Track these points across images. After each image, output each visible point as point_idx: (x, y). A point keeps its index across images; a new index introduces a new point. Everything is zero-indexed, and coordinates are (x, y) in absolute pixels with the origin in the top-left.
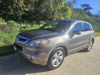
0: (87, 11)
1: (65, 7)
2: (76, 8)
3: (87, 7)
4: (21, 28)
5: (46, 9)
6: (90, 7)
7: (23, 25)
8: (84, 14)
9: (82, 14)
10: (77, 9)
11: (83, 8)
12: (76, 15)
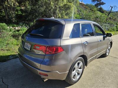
0: (99, 7)
1: (67, 4)
2: (85, 4)
3: (99, 3)
4: (15, 31)
5: (45, 7)
6: (103, 2)
7: (17, 28)
8: (95, 11)
9: (92, 11)
10: (87, 5)
11: (94, 3)
12: (85, 12)
